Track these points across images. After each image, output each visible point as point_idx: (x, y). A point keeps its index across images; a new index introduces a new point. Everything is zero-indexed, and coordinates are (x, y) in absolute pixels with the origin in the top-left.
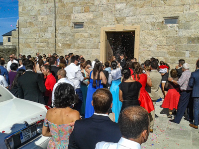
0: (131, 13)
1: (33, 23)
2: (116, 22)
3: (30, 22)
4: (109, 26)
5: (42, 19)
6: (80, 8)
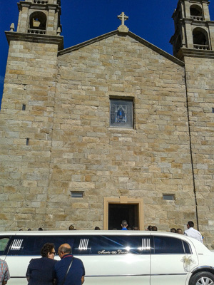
0: (134, 187)
2: (119, 194)
3: (10, 187)
4: (112, 197)
5: (29, 184)
6: (80, 176)
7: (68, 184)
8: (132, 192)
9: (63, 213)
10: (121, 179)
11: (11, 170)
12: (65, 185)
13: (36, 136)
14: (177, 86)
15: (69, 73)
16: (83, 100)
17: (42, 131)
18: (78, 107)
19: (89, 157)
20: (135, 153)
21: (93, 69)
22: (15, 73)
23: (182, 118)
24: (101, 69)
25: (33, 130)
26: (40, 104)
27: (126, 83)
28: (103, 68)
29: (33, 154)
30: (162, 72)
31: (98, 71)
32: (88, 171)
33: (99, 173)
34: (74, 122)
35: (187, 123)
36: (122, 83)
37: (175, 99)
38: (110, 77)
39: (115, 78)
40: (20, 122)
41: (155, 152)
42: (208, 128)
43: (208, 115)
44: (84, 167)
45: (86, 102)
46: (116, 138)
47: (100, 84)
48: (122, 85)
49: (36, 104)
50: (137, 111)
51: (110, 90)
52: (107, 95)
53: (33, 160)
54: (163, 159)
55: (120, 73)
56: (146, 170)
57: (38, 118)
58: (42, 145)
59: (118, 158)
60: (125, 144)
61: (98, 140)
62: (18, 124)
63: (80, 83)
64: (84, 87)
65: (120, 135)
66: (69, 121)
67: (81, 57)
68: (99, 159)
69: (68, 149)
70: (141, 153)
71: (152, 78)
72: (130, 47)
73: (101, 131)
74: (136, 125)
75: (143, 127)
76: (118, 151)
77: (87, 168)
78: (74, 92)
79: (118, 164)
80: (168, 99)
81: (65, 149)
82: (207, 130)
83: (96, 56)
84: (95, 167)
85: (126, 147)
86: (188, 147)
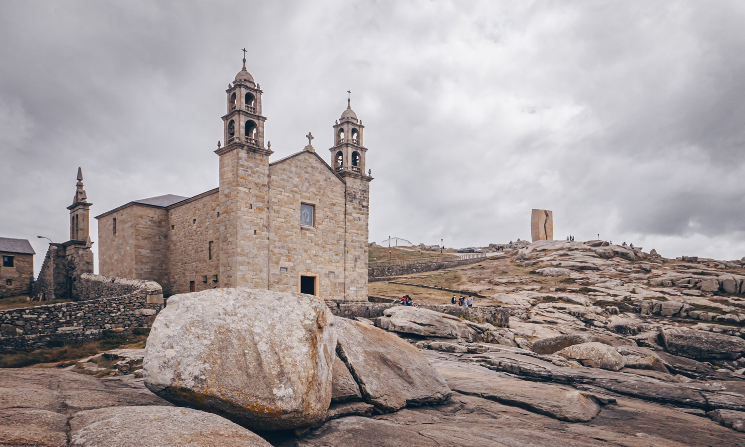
0: (314, 267)
1: (250, 264)
2: (307, 270)
4: (303, 272)
5: (259, 261)
6: (285, 258)
7: (279, 262)
8: (313, 270)
9: (277, 280)
10: (308, 261)
11: (248, 251)
12: (277, 263)
13: (260, 229)
14: (340, 199)
15: (276, 181)
16: (286, 204)
17: (263, 226)
18: (283, 208)
19: (290, 245)
20: (315, 245)
21: (291, 180)
22: (243, 178)
23: (342, 223)
24: (296, 180)
25: (257, 224)
26: (261, 205)
27: (311, 193)
28: (297, 179)
29: (259, 241)
30: (332, 187)
31: (295, 182)
32: (289, 255)
33: (296, 257)
34: (281, 220)
35: (344, 227)
36: (309, 193)
37: (339, 208)
38: (302, 187)
39: (304, 189)
40: (250, 218)
41: (326, 245)
42: (355, 231)
43: (356, 222)
44: (287, 252)
45: (287, 206)
46: (305, 234)
47: (296, 192)
48: (308, 195)
49: (259, 205)
50: (317, 215)
51: (302, 197)
52: (300, 202)
53: (259, 246)
54: (330, 250)
55: (308, 185)
56: (321, 257)
57: (260, 216)
58: (263, 236)
59: (306, 248)
60: (310, 238)
61: (295, 235)
62: (249, 219)
63: (283, 190)
64: (286, 194)
65: (307, 232)
66: (278, 219)
67: (284, 169)
68: (295, 247)
69: (278, 239)
70: (318, 245)
71: (326, 191)
72: (314, 165)
73: (296, 228)
74: (316, 226)
75: (320, 227)
76: (306, 243)
77: (289, 253)
78: (280, 196)
79: (306, 251)
80: (335, 208)
81: (276, 239)
82: (354, 233)
83: (294, 169)
84: (293, 252)
85: (310, 241)
86: (343, 243)
